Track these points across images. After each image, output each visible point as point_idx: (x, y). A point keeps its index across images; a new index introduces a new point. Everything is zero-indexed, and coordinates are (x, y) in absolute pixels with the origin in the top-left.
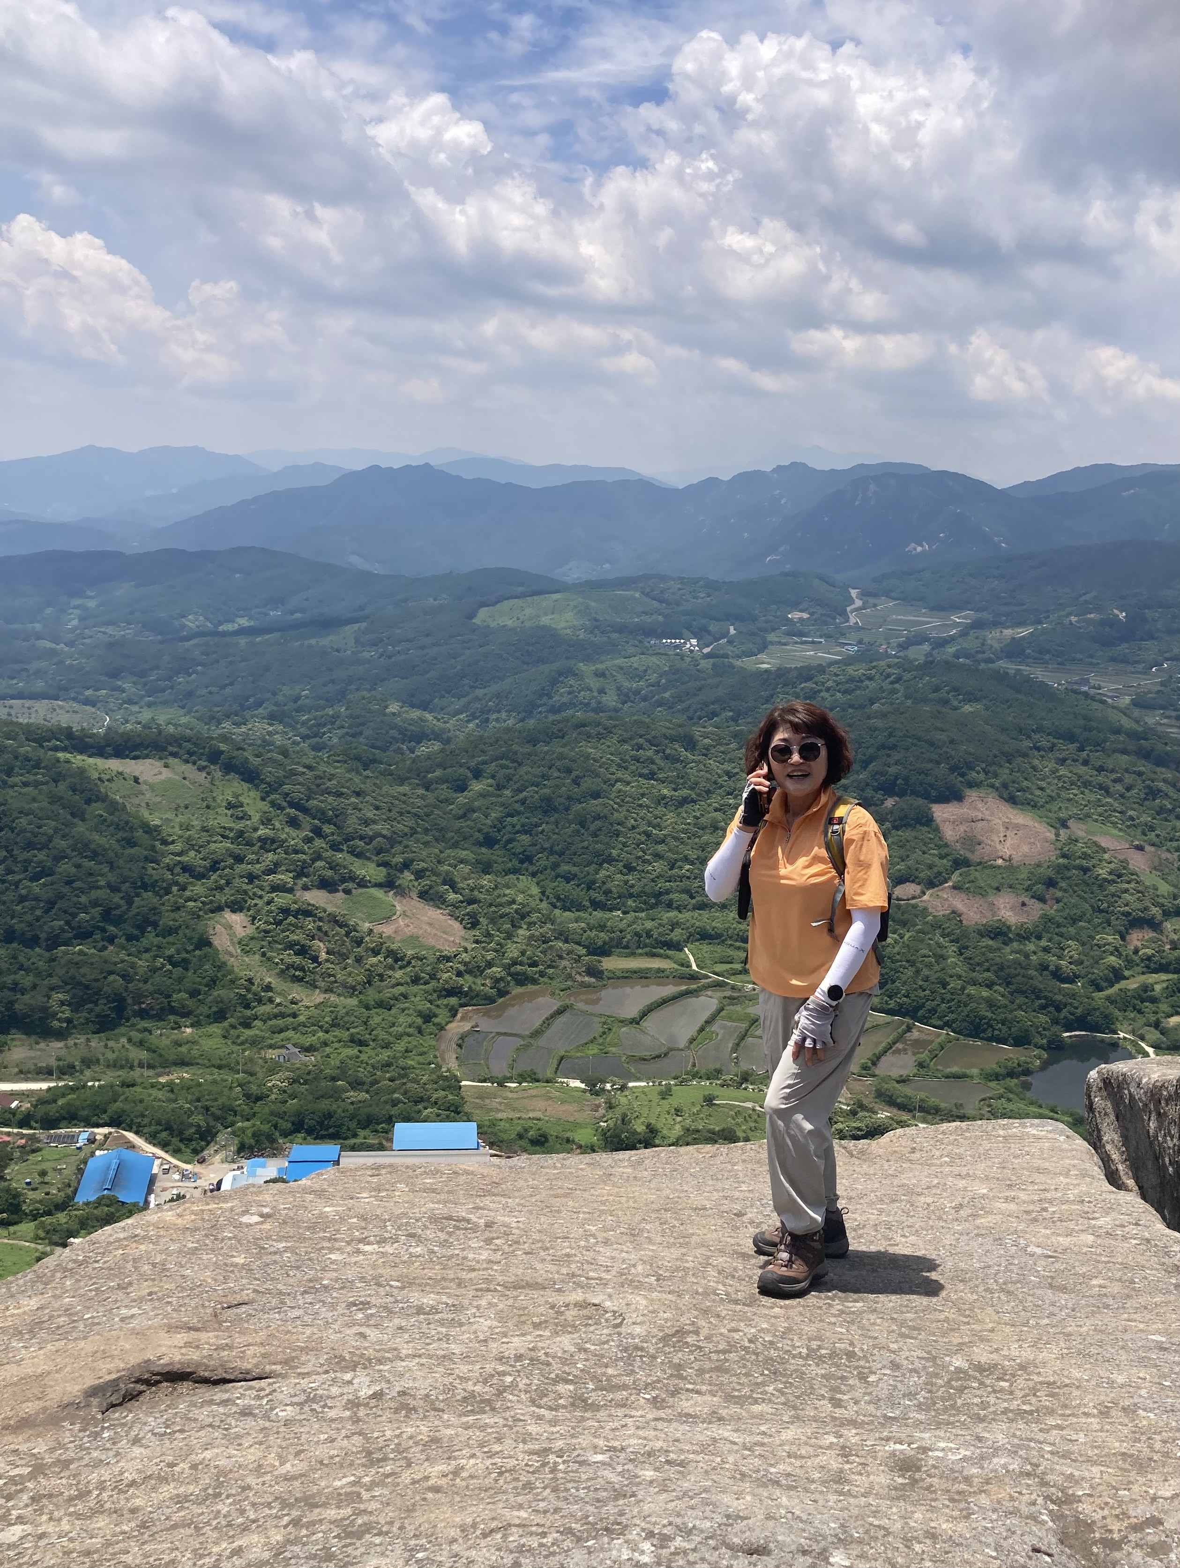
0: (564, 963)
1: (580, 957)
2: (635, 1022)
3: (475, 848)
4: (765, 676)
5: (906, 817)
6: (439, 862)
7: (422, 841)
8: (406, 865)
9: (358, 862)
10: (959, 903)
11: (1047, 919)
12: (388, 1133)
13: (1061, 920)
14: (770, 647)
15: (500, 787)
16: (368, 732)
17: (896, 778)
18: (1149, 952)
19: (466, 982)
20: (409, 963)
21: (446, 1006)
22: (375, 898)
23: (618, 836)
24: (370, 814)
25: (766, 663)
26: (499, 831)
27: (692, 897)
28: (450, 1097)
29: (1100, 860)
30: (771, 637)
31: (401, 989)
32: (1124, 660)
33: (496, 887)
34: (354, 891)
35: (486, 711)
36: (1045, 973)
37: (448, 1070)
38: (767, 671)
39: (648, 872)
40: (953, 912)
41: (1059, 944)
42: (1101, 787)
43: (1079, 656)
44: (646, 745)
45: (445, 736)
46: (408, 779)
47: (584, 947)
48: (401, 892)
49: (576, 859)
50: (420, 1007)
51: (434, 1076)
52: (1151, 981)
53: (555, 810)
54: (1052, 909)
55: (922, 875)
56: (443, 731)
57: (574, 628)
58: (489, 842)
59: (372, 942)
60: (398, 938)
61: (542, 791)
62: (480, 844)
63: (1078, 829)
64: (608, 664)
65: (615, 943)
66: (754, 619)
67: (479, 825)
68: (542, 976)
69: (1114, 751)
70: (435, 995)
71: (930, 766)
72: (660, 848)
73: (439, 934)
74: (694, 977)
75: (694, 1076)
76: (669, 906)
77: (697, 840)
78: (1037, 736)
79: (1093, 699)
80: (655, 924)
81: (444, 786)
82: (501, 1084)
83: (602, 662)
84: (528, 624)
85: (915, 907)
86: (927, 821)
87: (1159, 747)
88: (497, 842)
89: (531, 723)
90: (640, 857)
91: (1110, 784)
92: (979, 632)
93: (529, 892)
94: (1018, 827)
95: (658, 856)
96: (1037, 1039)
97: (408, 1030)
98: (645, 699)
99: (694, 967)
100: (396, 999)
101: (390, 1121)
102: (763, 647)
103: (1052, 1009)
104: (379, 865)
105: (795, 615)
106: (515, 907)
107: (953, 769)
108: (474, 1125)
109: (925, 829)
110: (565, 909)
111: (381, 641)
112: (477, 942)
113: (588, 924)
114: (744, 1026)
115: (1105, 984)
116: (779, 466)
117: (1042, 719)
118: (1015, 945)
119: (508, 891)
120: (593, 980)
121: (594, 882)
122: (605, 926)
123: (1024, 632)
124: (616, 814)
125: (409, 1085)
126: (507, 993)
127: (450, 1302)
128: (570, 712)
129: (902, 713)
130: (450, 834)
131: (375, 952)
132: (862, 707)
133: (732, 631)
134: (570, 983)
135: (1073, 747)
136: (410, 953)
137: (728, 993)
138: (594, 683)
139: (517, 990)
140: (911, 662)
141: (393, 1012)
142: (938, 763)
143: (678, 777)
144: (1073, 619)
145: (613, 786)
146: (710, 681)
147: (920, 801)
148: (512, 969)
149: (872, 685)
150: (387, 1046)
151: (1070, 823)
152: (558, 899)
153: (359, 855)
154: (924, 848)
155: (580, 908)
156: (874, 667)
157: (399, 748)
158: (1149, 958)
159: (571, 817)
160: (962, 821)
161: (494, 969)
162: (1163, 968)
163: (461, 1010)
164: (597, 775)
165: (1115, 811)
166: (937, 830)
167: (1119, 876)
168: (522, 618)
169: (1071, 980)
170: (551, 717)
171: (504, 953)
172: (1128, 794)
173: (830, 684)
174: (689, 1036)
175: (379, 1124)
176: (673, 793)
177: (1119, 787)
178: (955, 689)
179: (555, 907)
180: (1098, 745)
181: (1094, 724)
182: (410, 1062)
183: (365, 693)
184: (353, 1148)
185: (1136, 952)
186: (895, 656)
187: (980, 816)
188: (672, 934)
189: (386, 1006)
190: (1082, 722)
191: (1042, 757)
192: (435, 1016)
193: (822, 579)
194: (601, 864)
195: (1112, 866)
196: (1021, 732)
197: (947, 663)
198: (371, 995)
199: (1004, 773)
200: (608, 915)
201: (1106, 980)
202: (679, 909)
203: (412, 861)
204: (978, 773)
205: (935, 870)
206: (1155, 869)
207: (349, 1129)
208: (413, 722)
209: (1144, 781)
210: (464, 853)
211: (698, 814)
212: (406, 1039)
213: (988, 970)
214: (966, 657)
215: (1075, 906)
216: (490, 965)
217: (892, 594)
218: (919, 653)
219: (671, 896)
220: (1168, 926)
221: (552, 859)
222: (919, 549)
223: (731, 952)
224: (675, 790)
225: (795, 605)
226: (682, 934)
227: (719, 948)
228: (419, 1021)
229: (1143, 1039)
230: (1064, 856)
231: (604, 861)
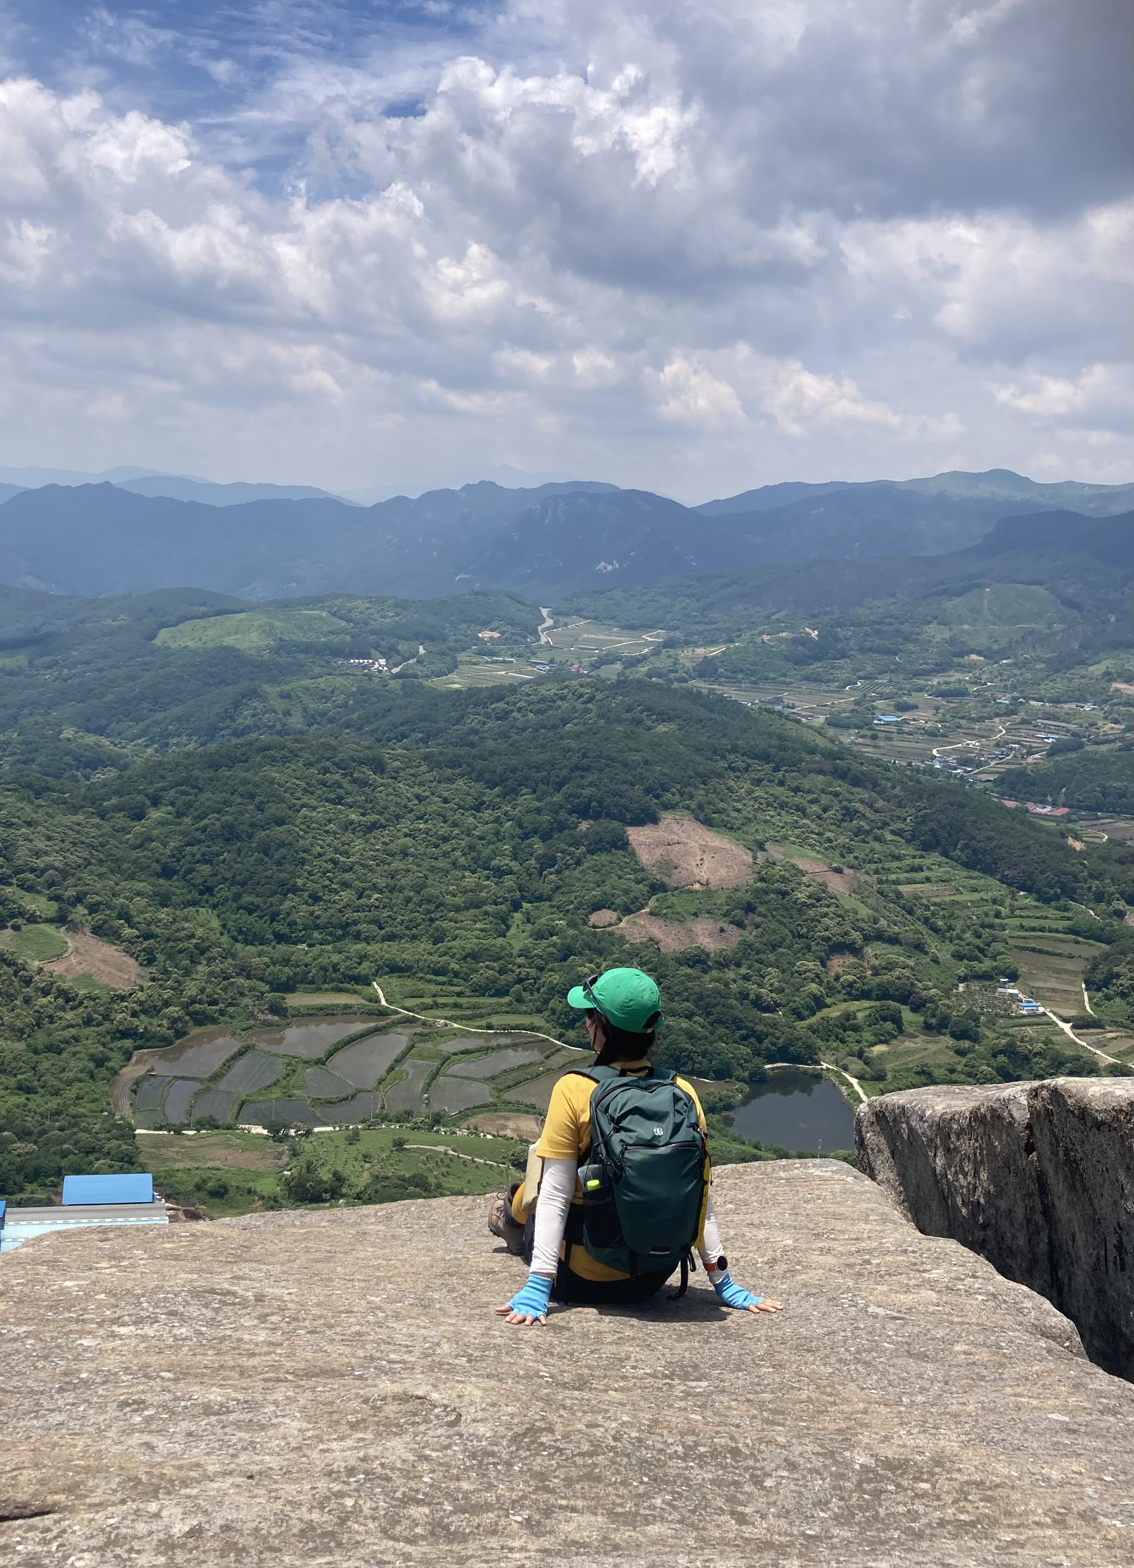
0: (246, 1001)
1: (262, 993)
2: (320, 1062)
3: (153, 880)
4: (455, 697)
5: (601, 840)
6: (114, 895)
7: (97, 873)
8: (79, 899)
9: (28, 896)
10: (656, 929)
11: (746, 945)
12: (57, 1187)
13: (760, 946)
14: (460, 667)
15: (179, 815)
16: (42, 759)
17: (590, 801)
18: (850, 978)
19: (141, 1023)
20: (81, 1003)
21: (120, 1048)
22: (47, 935)
23: (303, 864)
24: (41, 845)
25: (456, 683)
26: (178, 861)
27: (381, 928)
28: (124, 1147)
29: (799, 884)
30: (462, 656)
31: (72, 1031)
32: (817, 679)
33: (175, 920)
34: (23, 927)
35: (165, 735)
36: (745, 1002)
37: (122, 1118)
38: (457, 691)
39: (334, 902)
40: (651, 939)
41: (759, 971)
42: (797, 810)
43: (772, 675)
44: (333, 769)
45: (122, 762)
46: (82, 807)
47: (268, 983)
48: (74, 927)
49: (259, 889)
50: (92, 1051)
51: (107, 1125)
52: (853, 1009)
53: (238, 837)
54: (750, 935)
55: (618, 901)
56: (120, 756)
57: (259, 649)
58: (167, 873)
59: (42, 981)
60: (70, 977)
61: (223, 819)
62: (158, 875)
63: (775, 852)
64: (295, 684)
65: (299, 978)
66: (445, 639)
67: (156, 855)
68: (223, 1016)
69: (810, 772)
70: (108, 1038)
71: (624, 787)
72: (347, 876)
73: (113, 971)
74: (383, 1013)
75: (385, 1118)
76: (357, 937)
77: (386, 867)
78: (732, 757)
79: (787, 718)
80: (342, 956)
81: (121, 815)
82: (178, 1132)
83: (287, 683)
84: (210, 645)
85: (611, 934)
86: (623, 844)
87: (855, 766)
88: (176, 872)
89: (213, 747)
90: (326, 886)
91: (807, 805)
92: (671, 651)
93: (209, 926)
94: (715, 850)
95: (345, 885)
96: (739, 1072)
97: (80, 1075)
98: (331, 721)
99: (383, 1002)
100: (67, 1042)
101: (60, 1174)
102: (453, 667)
103: (753, 1040)
104: (50, 899)
105: (486, 635)
106: (194, 941)
107: (648, 791)
108: (149, 1177)
109: (620, 852)
110: (247, 942)
111: (56, 663)
112: (153, 979)
113: (271, 958)
114: (436, 1064)
115: (806, 1013)
116: (468, 486)
117: (737, 739)
118: (715, 973)
119: (187, 925)
120: (276, 1018)
121: (277, 913)
122: (289, 960)
123: (716, 651)
124: (301, 842)
125: (81, 1134)
126: (185, 1033)
127: (241, 1397)
128: (254, 735)
129: (595, 734)
130: (125, 866)
131: (45, 992)
132: (554, 727)
133: (422, 651)
134: (252, 1022)
135: (768, 767)
136: (82, 992)
137: (419, 1030)
138: (280, 705)
139: (195, 1031)
140: (604, 681)
141: (64, 1055)
142: (633, 784)
143: (366, 801)
144: (766, 638)
145: (299, 811)
146: (400, 702)
147: (616, 824)
148: (191, 1008)
149: (565, 705)
150: (56, 1093)
151: (767, 846)
152: (240, 932)
153: (30, 889)
154: (620, 873)
155: (263, 941)
156: (566, 687)
157: (74, 776)
158: (851, 985)
159: (254, 845)
160: (658, 844)
161: (172, 1008)
162: (865, 995)
163: (136, 1052)
164: (283, 800)
165: (812, 832)
166: (633, 854)
167: (819, 900)
168: (204, 638)
169: (771, 1008)
170: (235, 741)
171: (182, 991)
172: (825, 816)
173: (521, 704)
174: (378, 1077)
175: (46, 1177)
176: (361, 818)
177: (815, 808)
178: (648, 709)
179: (236, 940)
180: (794, 764)
181: (788, 744)
182: (82, 1110)
183: (38, 718)
184: (19, 1204)
185: (837, 978)
186: (587, 676)
187: (676, 838)
188: (360, 968)
189: (54, 1049)
190: (777, 742)
191: (738, 777)
192: (108, 1059)
193: (510, 596)
194: (285, 895)
195: (811, 889)
196: (715, 752)
197: (639, 682)
198: (41, 1038)
199: (700, 794)
200: (293, 948)
201: (808, 1007)
202: (367, 940)
203: (86, 894)
204: (674, 794)
205: (632, 895)
206: (854, 892)
207: (15, 1183)
208: (88, 748)
209: (840, 802)
210: (141, 884)
211: (387, 840)
212: (78, 1085)
213: (687, 1000)
214: (660, 676)
215: (774, 931)
216: (167, 1004)
217: (585, 613)
218: (611, 672)
219: (359, 927)
220: (869, 950)
221: (235, 889)
222: (610, 568)
223: (421, 985)
224: (363, 815)
225: (485, 624)
226: (370, 967)
227: (409, 982)
228: (91, 1065)
229: (846, 1069)
230: (762, 880)
231: (289, 891)
